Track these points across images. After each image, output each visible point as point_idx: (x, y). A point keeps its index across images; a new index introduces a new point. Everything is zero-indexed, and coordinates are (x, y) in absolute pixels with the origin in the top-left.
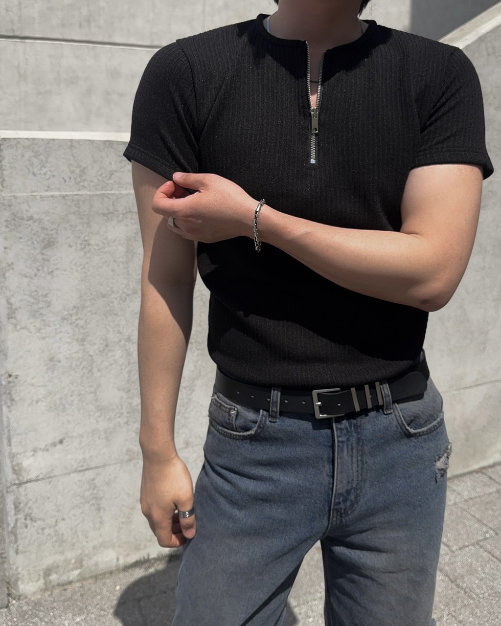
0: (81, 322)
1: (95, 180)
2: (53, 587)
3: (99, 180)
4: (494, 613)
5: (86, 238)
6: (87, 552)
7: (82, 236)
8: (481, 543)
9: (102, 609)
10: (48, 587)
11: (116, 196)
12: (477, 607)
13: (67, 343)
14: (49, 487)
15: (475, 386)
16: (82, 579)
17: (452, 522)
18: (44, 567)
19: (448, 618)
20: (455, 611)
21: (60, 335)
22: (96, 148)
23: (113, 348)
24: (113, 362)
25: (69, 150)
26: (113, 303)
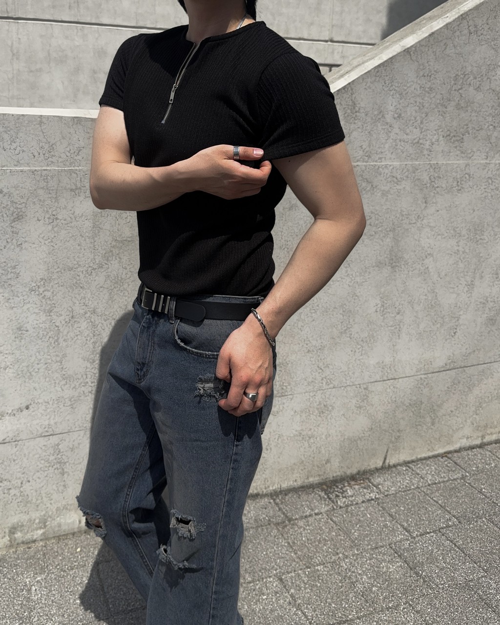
0: (48, 294)
1: (63, 156)
2: (18, 544)
3: (67, 156)
4: (453, 605)
5: (54, 213)
6: (50, 513)
7: (50, 211)
8: (444, 531)
9: (62, 570)
10: (12, 544)
11: (83, 172)
12: (436, 598)
13: (34, 313)
14: (15, 450)
15: (443, 371)
16: (45, 538)
17: (414, 507)
18: (10, 525)
21: (29, 306)
22: (65, 124)
23: (78, 320)
24: (78, 333)
25: (38, 126)
26: (79, 276)
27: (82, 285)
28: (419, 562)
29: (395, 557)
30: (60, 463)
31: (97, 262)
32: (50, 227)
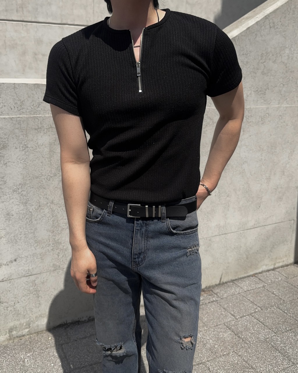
0: (24, 193)
1: (30, 108)
2: (14, 338)
3: (32, 108)
4: (258, 351)
5: (25, 144)
6: (32, 319)
7: (23, 142)
8: (253, 314)
9: (41, 350)
10: (11, 338)
11: (43, 118)
12: (249, 348)
13: (17, 204)
14: (9, 285)
15: (253, 228)
16: (30, 333)
17: (237, 303)
18: (9, 327)
19: (233, 353)
20: (236, 350)
21: (13, 200)
22: (29, 88)
23: (43, 208)
24: (43, 216)
25: (13, 90)
26: (42, 181)
27: (44, 187)
28: (240, 331)
29: (227, 329)
30: (36, 291)
31: (53, 173)
32: (23, 152)
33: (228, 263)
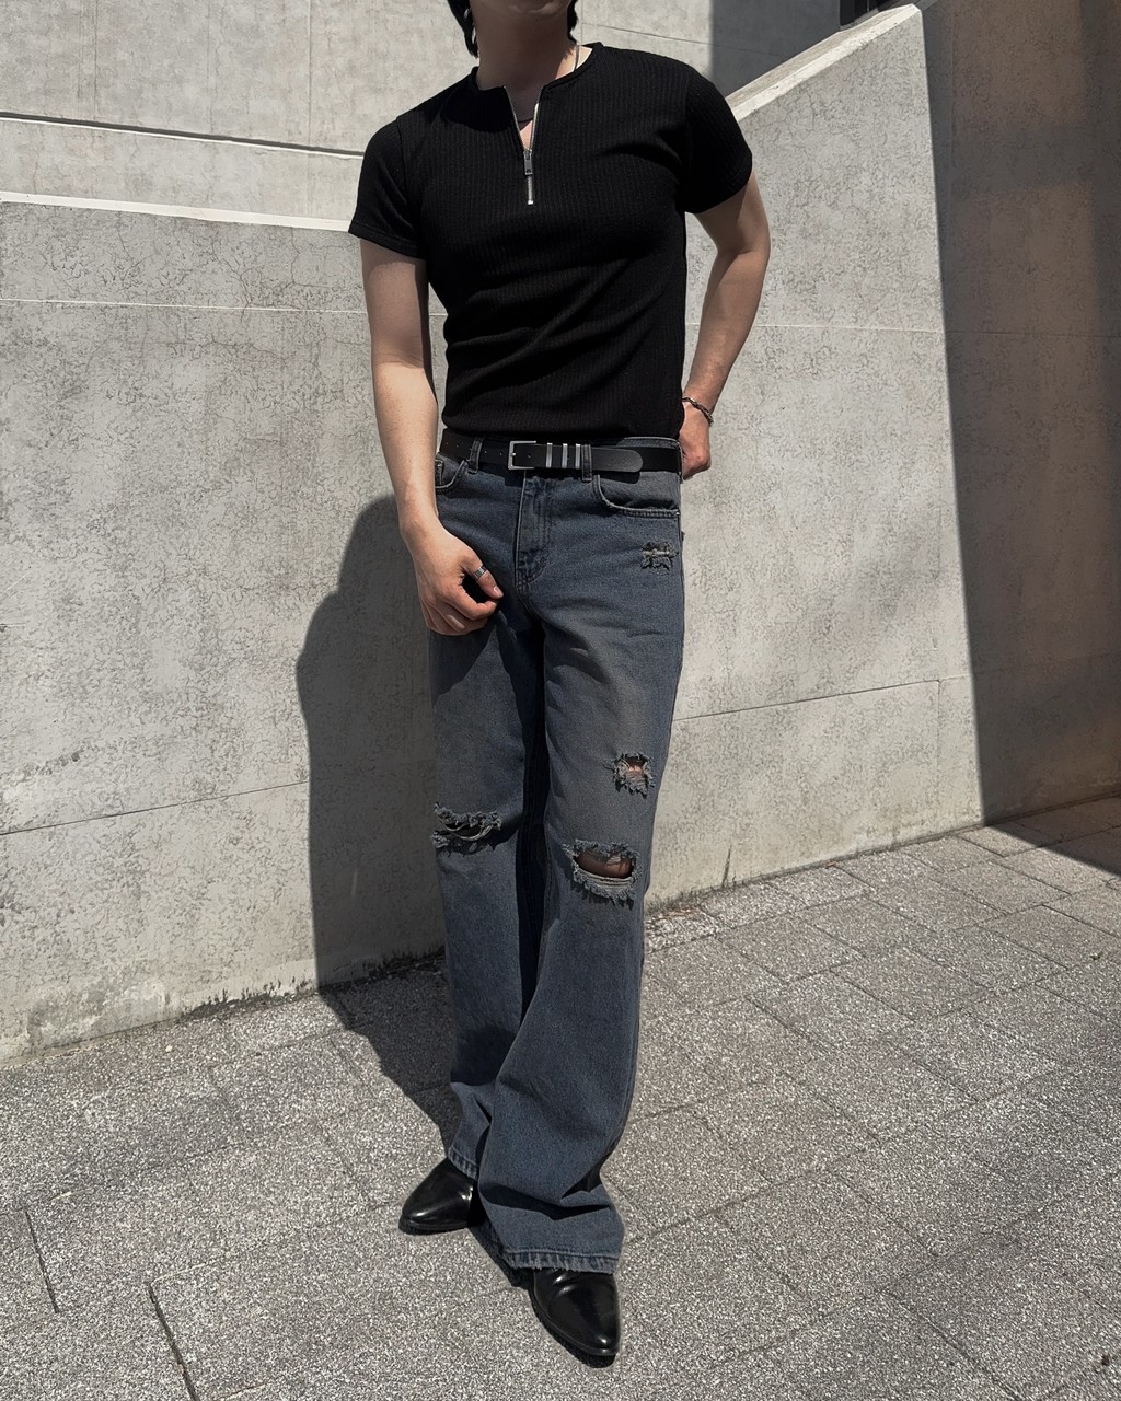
0: (121, 535)
1: (156, 283)
2: (46, 1048)
3: (163, 285)
5: (136, 385)
6: (111, 980)
7: (130, 380)
8: (838, 969)
10: (35, 1049)
11: (191, 313)
13: (96, 570)
14: (49, 844)
16: (100, 1035)
18: (31, 1006)
21: (85, 556)
23: (175, 586)
24: (175, 612)
25: (115, 229)
26: (178, 502)
27: (183, 521)
28: (798, 1015)
30: (133, 872)
31: (212, 478)
32: (129, 411)
33: (746, 814)
